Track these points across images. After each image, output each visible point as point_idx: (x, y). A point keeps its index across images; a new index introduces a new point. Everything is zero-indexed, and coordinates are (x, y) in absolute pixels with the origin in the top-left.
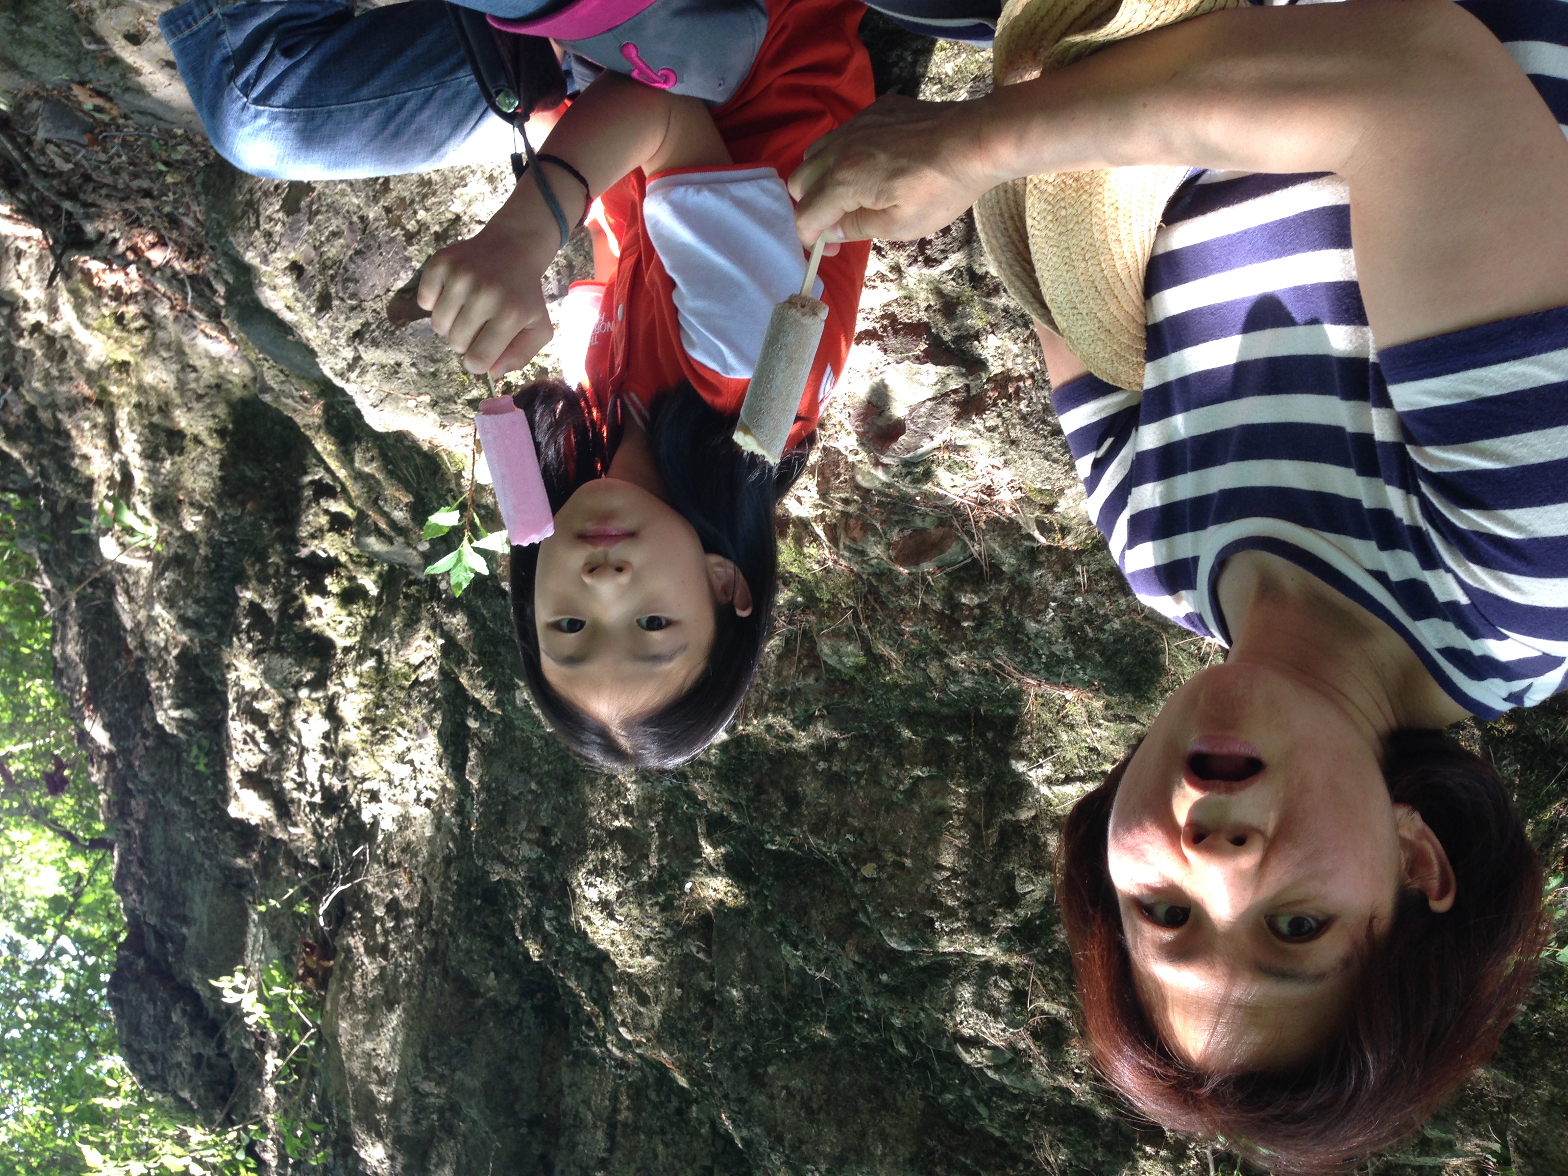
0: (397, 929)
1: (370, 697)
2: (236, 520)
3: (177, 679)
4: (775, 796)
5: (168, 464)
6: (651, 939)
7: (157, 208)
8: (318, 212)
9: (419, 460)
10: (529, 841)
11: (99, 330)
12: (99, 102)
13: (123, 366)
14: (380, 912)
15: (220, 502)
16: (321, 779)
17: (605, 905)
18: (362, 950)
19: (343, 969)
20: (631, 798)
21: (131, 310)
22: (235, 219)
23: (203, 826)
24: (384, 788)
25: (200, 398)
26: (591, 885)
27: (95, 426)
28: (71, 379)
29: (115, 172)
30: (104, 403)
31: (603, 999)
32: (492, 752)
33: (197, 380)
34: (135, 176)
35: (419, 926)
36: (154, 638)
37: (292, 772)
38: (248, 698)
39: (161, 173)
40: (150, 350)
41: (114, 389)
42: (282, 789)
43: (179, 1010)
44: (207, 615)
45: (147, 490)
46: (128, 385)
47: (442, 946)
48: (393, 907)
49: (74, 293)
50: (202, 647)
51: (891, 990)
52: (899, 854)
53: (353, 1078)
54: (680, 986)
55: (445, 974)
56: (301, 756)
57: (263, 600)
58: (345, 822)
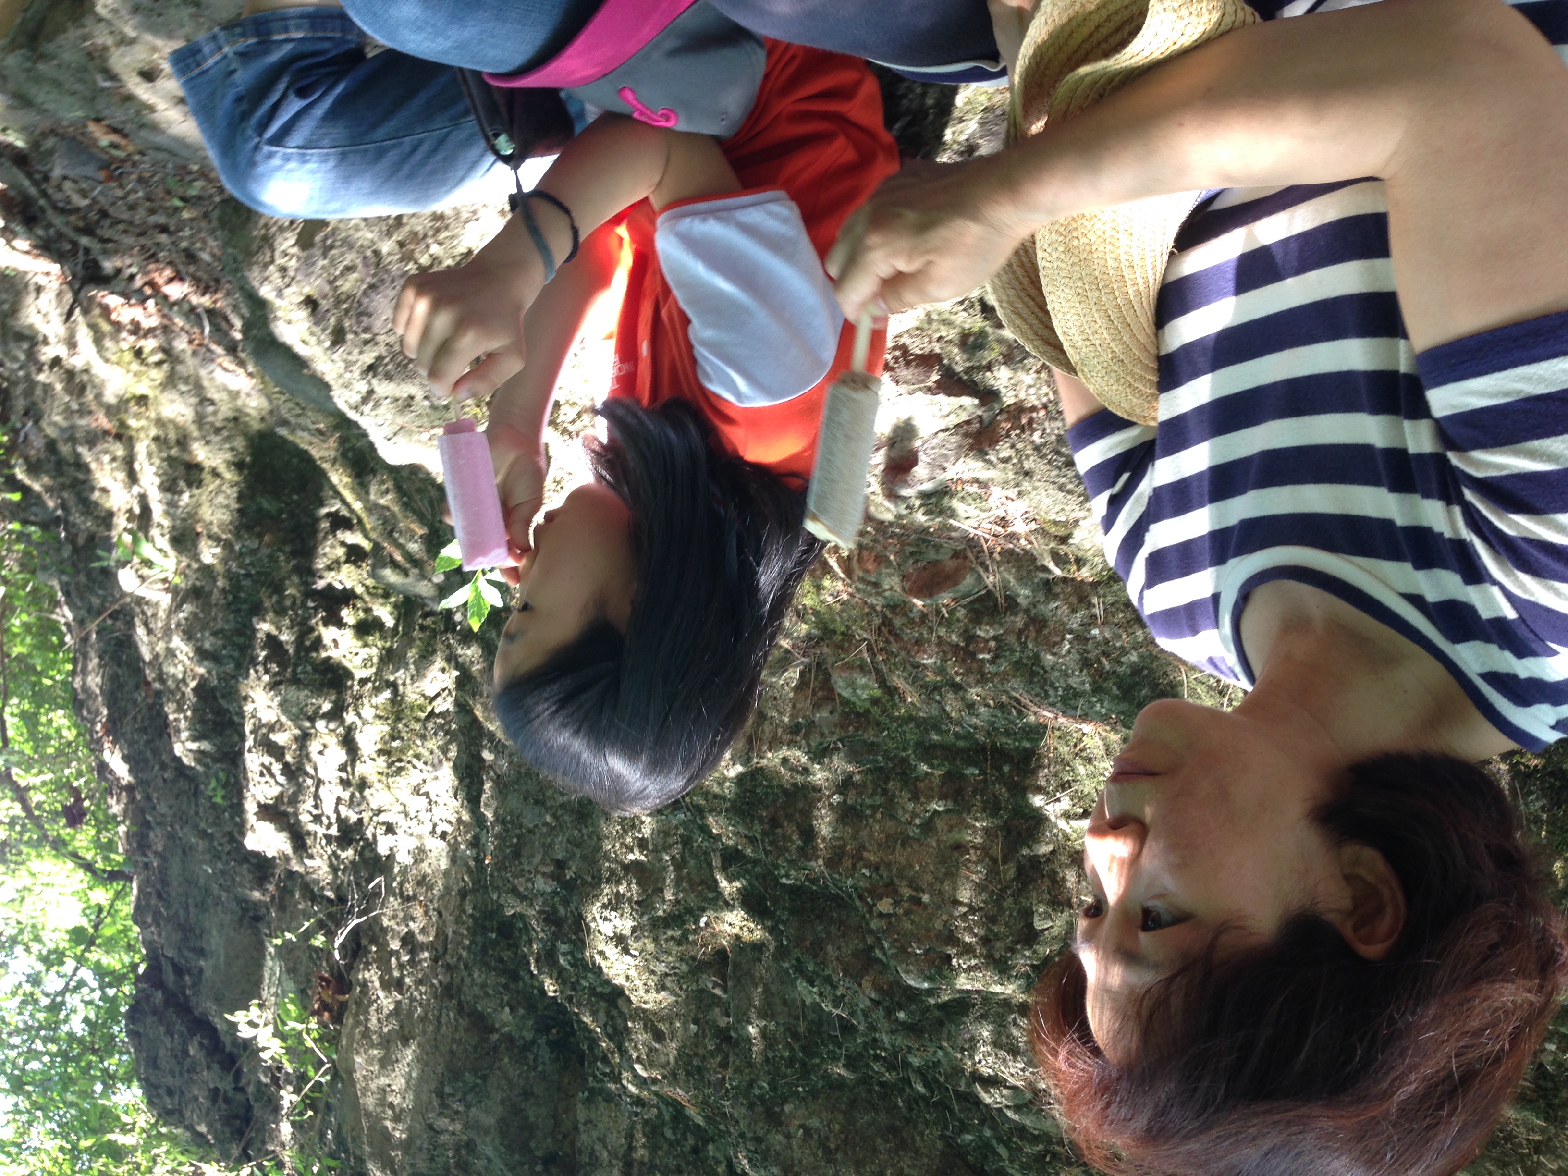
0: (412, 962)
1: (386, 729)
2: (254, 552)
3: (194, 711)
4: (790, 829)
5: (186, 497)
6: (666, 975)
7: (173, 243)
8: (332, 247)
9: (433, 492)
10: (544, 874)
11: (118, 364)
12: (115, 138)
13: (142, 400)
14: (395, 945)
15: (238, 536)
16: (337, 811)
17: (619, 940)
18: (377, 984)
19: (359, 1003)
20: (646, 831)
21: (150, 344)
22: (250, 254)
23: (220, 859)
24: (400, 821)
25: (218, 431)
26: (606, 919)
27: (114, 459)
28: (90, 412)
29: (132, 207)
30: (123, 436)
31: (619, 1035)
32: (507, 785)
33: (215, 413)
34: (152, 212)
35: (435, 960)
36: (172, 670)
37: (308, 804)
38: (264, 730)
39: (177, 209)
40: (170, 382)
41: (133, 422)
42: (298, 821)
43: (196, 1044)
44: (224, 647)
45: (166, 523)
46: (148, 418)
47: (457, 981)
48: (408, 940)
49: (93, 327)
50: (219, 680)
51: (910, 1029)
52: (916, 889)
53: (368, 1114)
54: (696, 1022)
55: (460, 1009)
56: (317, 788)
57: (280, 631)
58: (361, 855)
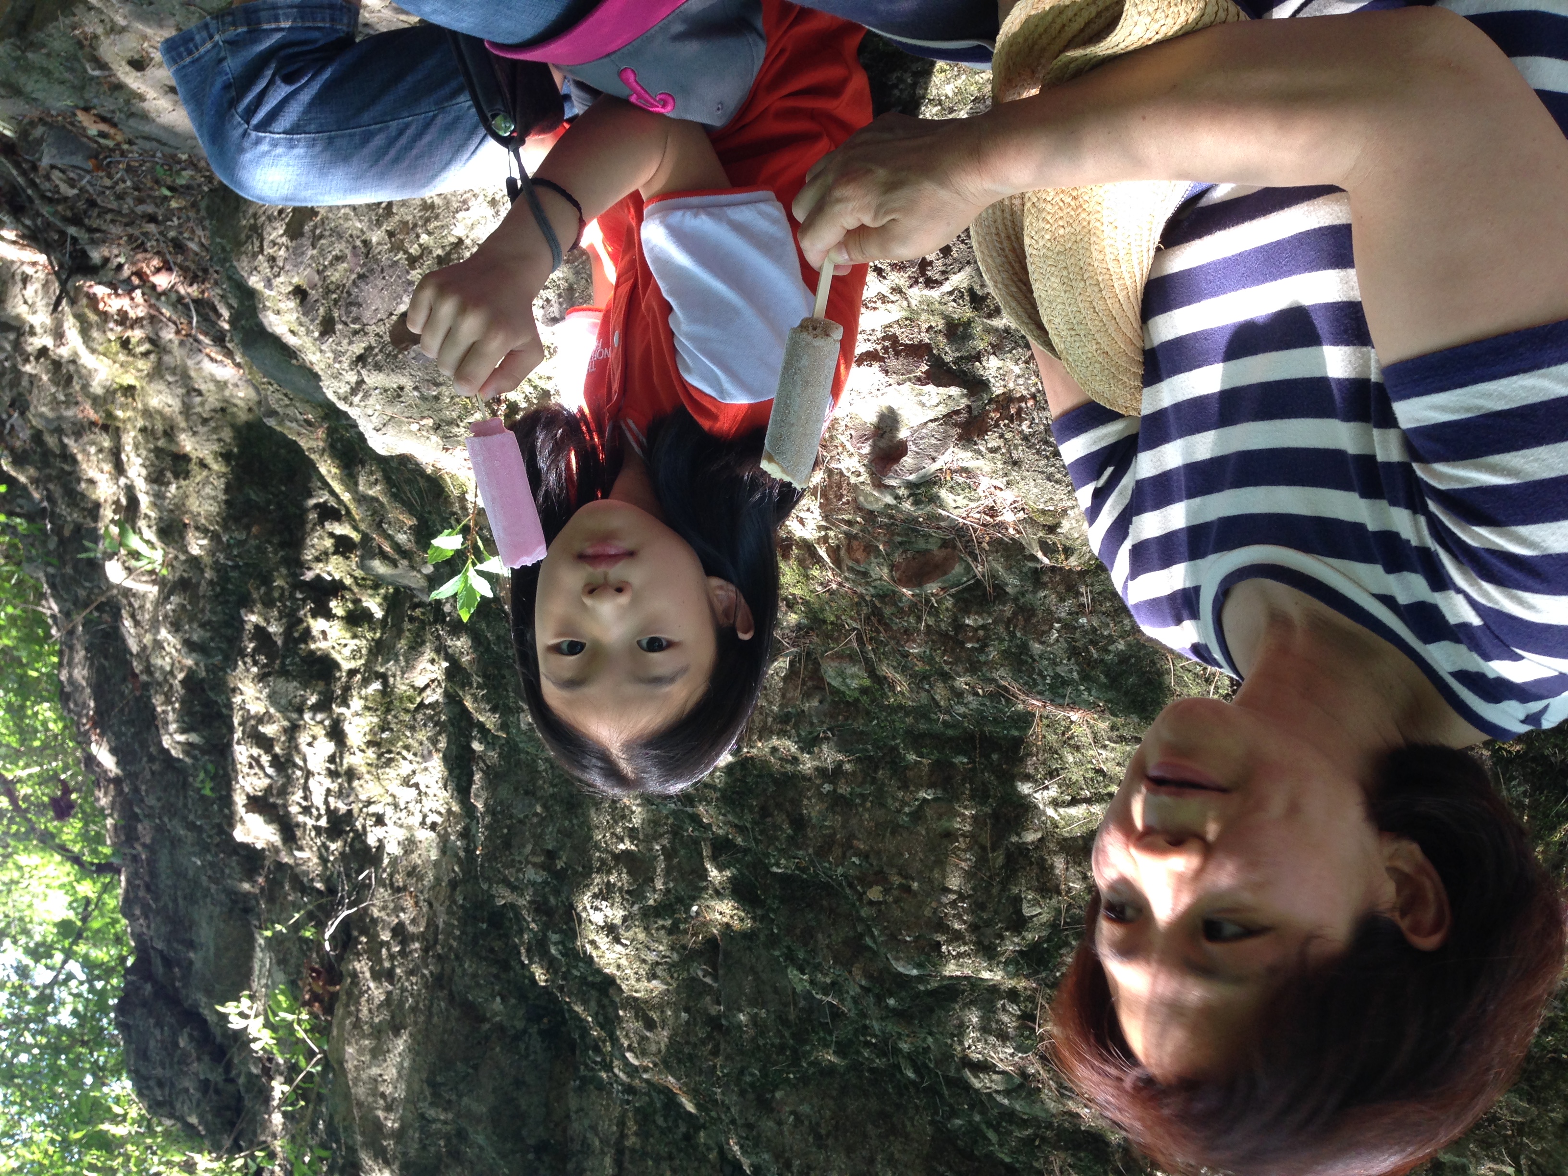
0: (403, 953)
1: (375, 720)
2: (240, 543)
3: (182, 703)
4: (780, 818)
5: (173, 488)
6: (657, 964)
7: (161, 233)
8: (321, 236)
9: (422, 483)
10: (535, 865)
11: (104, 355)
12: (104, 127)
13: (129, 390)
14: (385, 936)
15: (226, 528)
16: (326, 803)
17: (610, 929)
18: (368, 975)
19: (349, 994)
20: (637, 821)
21: (136, 334)
22: (239, 244)
23: (209, 851)
24: (389, 812)
25: (205, 421)
26: (597, 909)
27: (100, 450)
28: (77, 403)
29: (120, 197)
30: (110, 427)
31: (609, 1023)
32: (497, 775)
33: (202, 404)
34: (140, 201)
35: (425, 950)
36: (159, 662)
37: (297, 796)
38: (253, 722)
39: (166, 198)
40: (157, 373)
41: (119, 413)
42: (288, 813)
43: (186, 1036)
44: (212, 639)
45: (153, 514)
46: (134, 409)
47: (448, 970)
48: (399, 931)
49: (80, 317)
50: (207, 671)
51: (899, 1015)
52: (906, 877)
53: (360, 1104)
54: (687, 1010)
55: (451, 999)
56: (307, 780)
57: (268, 623)
58: (351, 846)
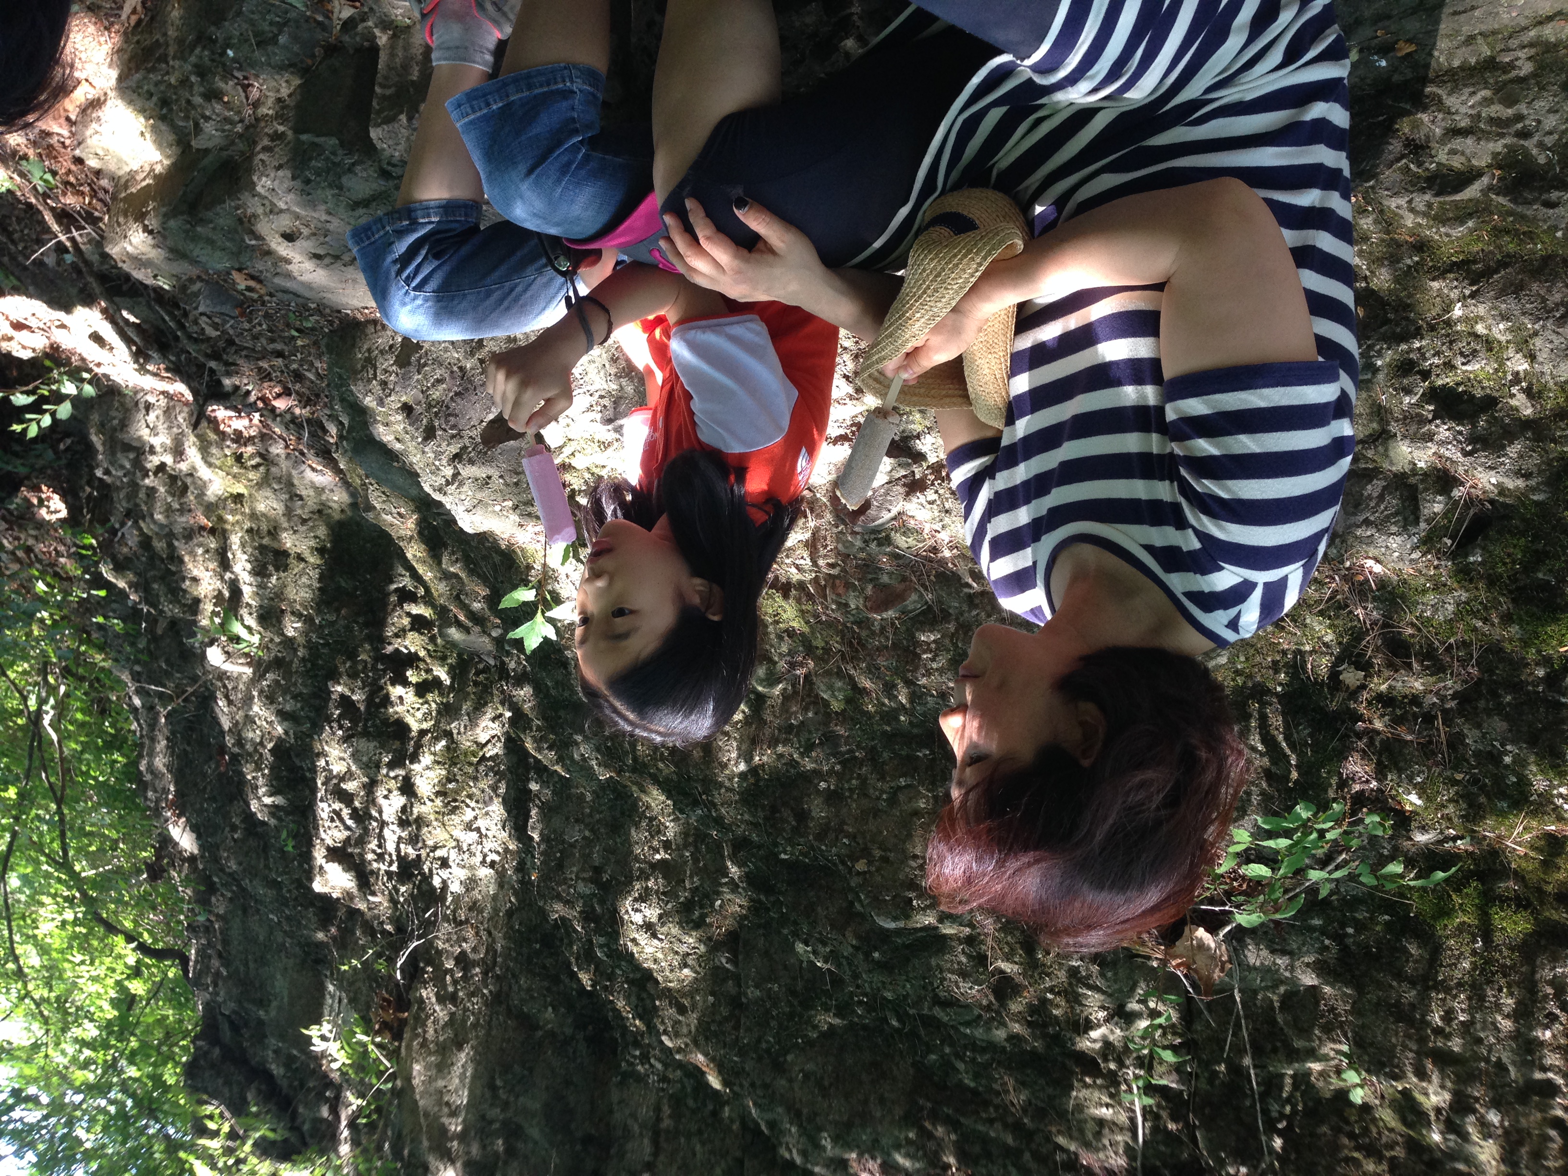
0: (465, 978)
1: (444, 772)
2: (332, 624)
3: (271, 769)
4: (786, 813)
5: (274, 580)
6: (688, 954)
7: (286, 366)
8: (425, 365)
9: (497, 559)
10: (584, 879)
11: (220, 468)
13: (238, 498)
14: (449, 964)
15: (319, 611)
16: (398, 850)
17: (648, 927)
18: (434, 1000)
19: (417, 1018)
20: (670, 834)
21: (250, 450)
22: (356, 372)
23: (287, 906)
24: (453, 855)
25: (304, 522)
26: (637, 910)
27: (207, 551)
28: (190, 511)
30: (219, 532)
31: (647, 1013)
32: (550, 809)
33: (303, 507)
34: (272, 340)
35: (485, 973)
36: (250, 735)
37: (373, 845)
38: (335, 781)
39: (293, 338)
40: (264, 482)
41: (230, 518)
42: (363, 861)
43: (253, 1090)
44: (302, 709)
45: (254, 603)
46: (243, 514)
47: (505, 988)
48: (462, 960)
49: (201, 438)
50: (296, 738)
51: (883, 966)
52: (884, 850)
53: (426, 1115)
54: (712, 994)
55: (509, 1013)
56: (381, 830)
57: (353, 692)
58: (419, 888)
